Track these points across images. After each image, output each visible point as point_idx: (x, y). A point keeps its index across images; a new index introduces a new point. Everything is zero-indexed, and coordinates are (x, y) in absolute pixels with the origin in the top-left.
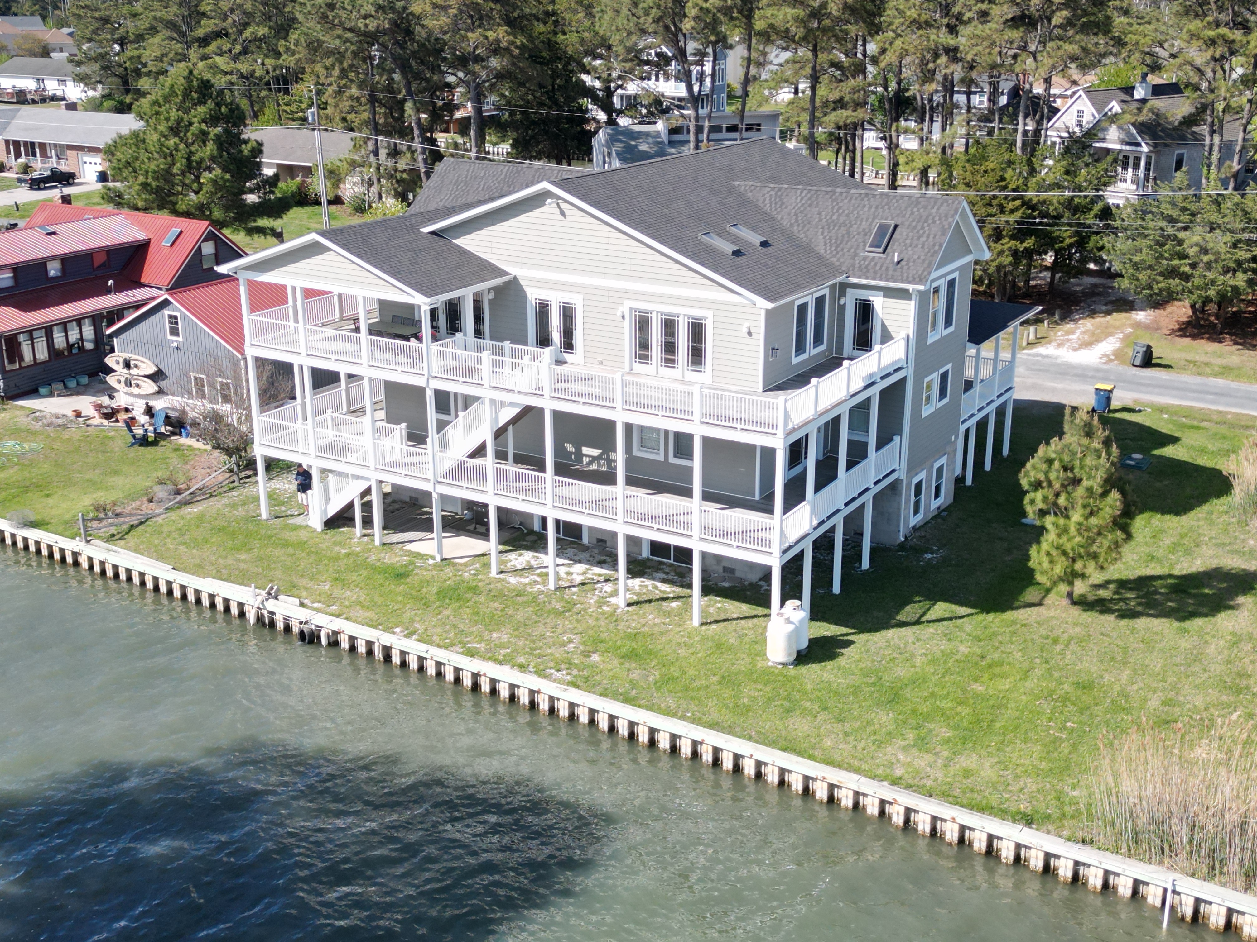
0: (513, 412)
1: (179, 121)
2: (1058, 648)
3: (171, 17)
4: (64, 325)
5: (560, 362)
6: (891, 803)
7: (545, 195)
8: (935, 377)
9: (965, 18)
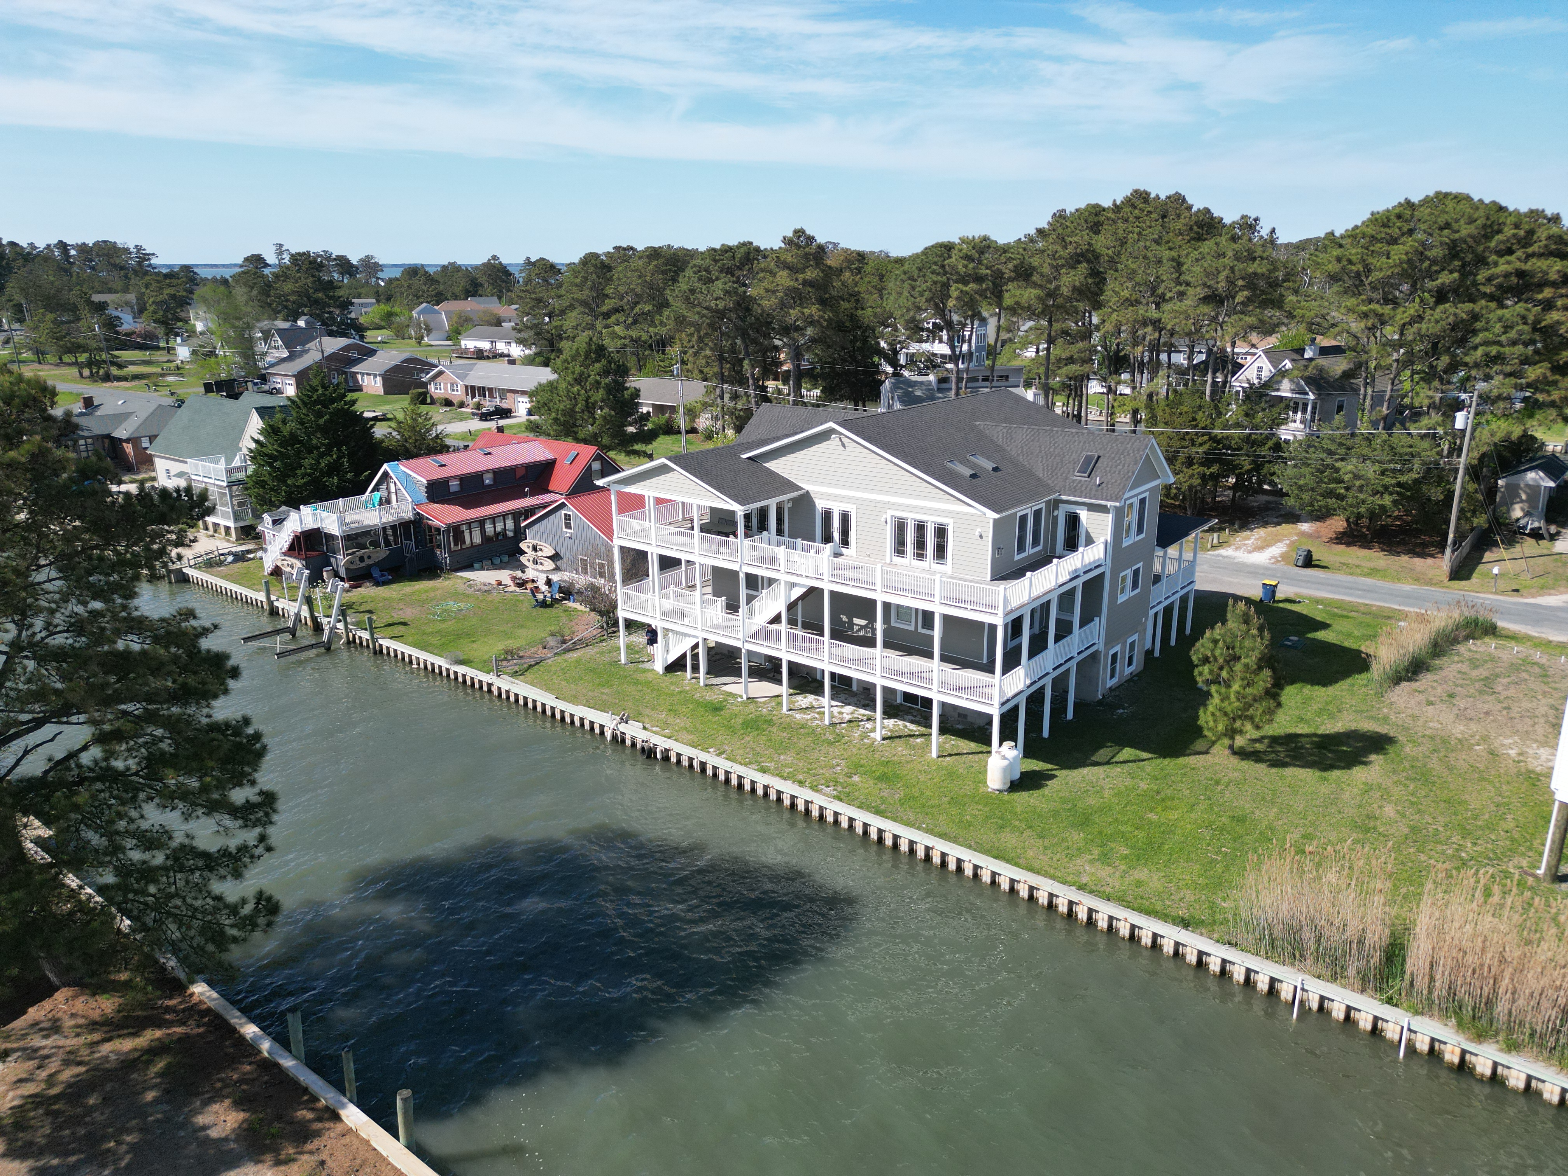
0: (801, 591)
1: (581, 374)
2: (1219, 788)
3: (584, 297)
4: (493, 519)
5: (837, 555)
6: (1077, 904)
7: (830, 432)
8: (1129, 573)
9: (1167, 297)
